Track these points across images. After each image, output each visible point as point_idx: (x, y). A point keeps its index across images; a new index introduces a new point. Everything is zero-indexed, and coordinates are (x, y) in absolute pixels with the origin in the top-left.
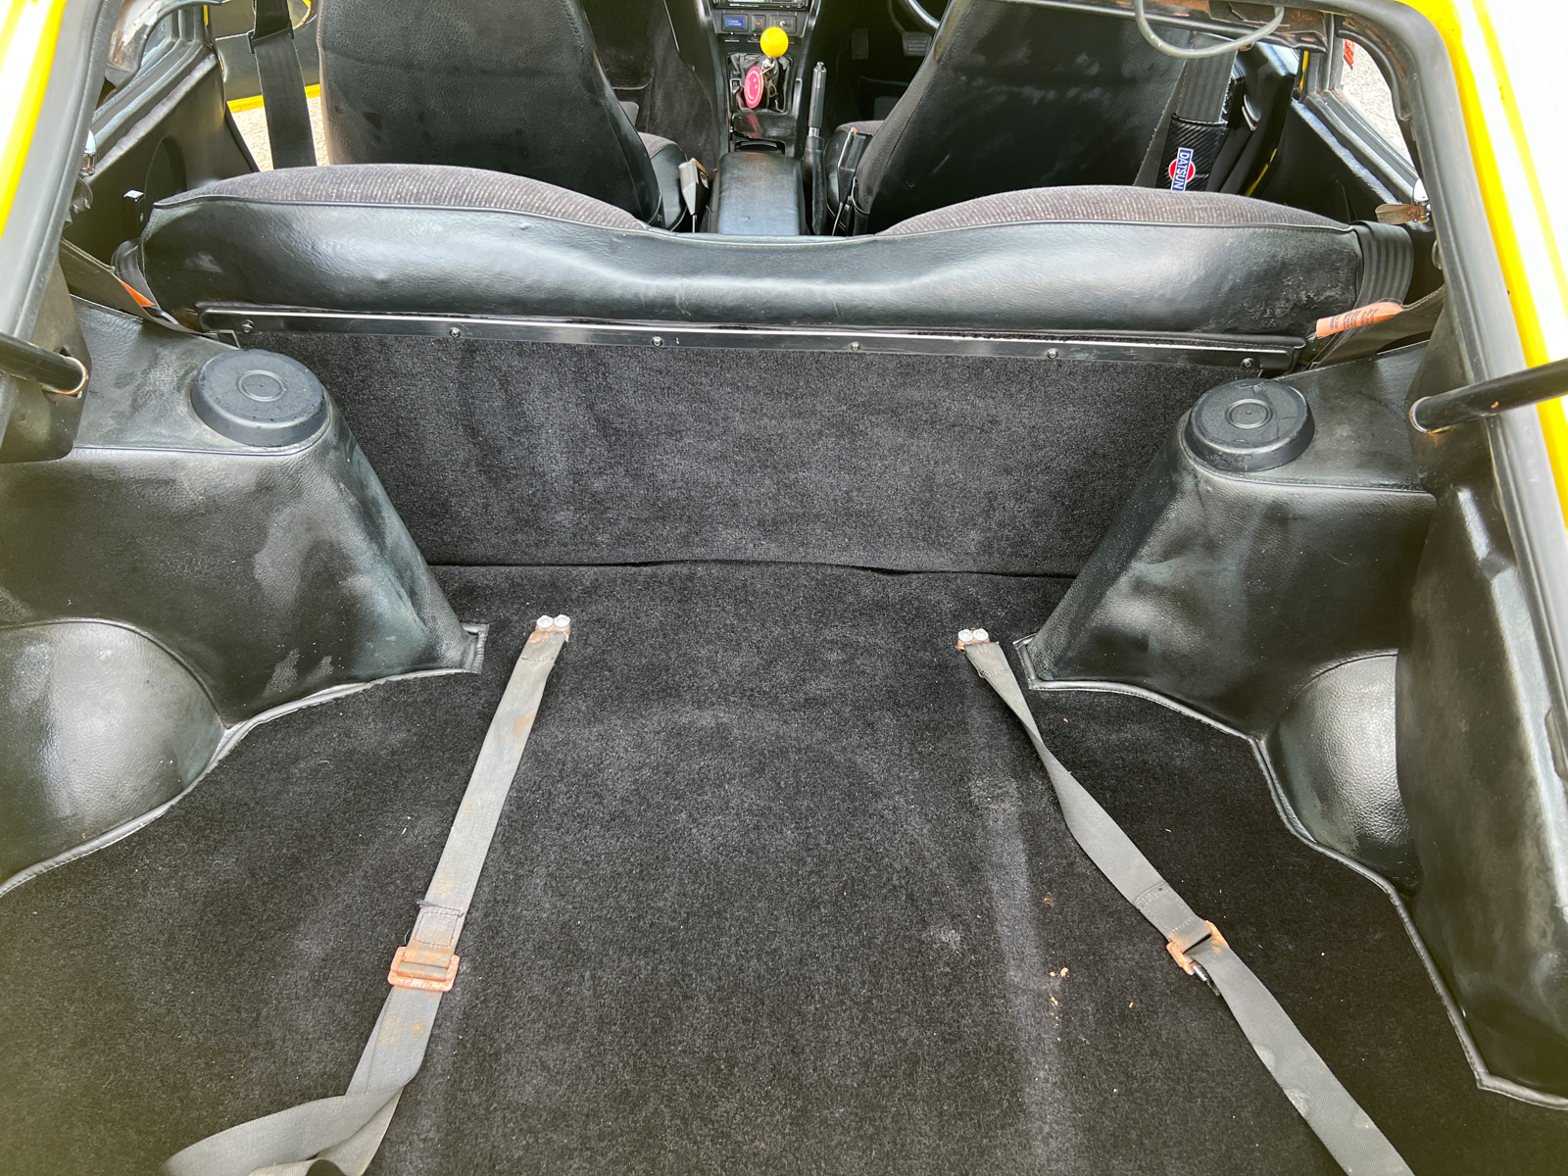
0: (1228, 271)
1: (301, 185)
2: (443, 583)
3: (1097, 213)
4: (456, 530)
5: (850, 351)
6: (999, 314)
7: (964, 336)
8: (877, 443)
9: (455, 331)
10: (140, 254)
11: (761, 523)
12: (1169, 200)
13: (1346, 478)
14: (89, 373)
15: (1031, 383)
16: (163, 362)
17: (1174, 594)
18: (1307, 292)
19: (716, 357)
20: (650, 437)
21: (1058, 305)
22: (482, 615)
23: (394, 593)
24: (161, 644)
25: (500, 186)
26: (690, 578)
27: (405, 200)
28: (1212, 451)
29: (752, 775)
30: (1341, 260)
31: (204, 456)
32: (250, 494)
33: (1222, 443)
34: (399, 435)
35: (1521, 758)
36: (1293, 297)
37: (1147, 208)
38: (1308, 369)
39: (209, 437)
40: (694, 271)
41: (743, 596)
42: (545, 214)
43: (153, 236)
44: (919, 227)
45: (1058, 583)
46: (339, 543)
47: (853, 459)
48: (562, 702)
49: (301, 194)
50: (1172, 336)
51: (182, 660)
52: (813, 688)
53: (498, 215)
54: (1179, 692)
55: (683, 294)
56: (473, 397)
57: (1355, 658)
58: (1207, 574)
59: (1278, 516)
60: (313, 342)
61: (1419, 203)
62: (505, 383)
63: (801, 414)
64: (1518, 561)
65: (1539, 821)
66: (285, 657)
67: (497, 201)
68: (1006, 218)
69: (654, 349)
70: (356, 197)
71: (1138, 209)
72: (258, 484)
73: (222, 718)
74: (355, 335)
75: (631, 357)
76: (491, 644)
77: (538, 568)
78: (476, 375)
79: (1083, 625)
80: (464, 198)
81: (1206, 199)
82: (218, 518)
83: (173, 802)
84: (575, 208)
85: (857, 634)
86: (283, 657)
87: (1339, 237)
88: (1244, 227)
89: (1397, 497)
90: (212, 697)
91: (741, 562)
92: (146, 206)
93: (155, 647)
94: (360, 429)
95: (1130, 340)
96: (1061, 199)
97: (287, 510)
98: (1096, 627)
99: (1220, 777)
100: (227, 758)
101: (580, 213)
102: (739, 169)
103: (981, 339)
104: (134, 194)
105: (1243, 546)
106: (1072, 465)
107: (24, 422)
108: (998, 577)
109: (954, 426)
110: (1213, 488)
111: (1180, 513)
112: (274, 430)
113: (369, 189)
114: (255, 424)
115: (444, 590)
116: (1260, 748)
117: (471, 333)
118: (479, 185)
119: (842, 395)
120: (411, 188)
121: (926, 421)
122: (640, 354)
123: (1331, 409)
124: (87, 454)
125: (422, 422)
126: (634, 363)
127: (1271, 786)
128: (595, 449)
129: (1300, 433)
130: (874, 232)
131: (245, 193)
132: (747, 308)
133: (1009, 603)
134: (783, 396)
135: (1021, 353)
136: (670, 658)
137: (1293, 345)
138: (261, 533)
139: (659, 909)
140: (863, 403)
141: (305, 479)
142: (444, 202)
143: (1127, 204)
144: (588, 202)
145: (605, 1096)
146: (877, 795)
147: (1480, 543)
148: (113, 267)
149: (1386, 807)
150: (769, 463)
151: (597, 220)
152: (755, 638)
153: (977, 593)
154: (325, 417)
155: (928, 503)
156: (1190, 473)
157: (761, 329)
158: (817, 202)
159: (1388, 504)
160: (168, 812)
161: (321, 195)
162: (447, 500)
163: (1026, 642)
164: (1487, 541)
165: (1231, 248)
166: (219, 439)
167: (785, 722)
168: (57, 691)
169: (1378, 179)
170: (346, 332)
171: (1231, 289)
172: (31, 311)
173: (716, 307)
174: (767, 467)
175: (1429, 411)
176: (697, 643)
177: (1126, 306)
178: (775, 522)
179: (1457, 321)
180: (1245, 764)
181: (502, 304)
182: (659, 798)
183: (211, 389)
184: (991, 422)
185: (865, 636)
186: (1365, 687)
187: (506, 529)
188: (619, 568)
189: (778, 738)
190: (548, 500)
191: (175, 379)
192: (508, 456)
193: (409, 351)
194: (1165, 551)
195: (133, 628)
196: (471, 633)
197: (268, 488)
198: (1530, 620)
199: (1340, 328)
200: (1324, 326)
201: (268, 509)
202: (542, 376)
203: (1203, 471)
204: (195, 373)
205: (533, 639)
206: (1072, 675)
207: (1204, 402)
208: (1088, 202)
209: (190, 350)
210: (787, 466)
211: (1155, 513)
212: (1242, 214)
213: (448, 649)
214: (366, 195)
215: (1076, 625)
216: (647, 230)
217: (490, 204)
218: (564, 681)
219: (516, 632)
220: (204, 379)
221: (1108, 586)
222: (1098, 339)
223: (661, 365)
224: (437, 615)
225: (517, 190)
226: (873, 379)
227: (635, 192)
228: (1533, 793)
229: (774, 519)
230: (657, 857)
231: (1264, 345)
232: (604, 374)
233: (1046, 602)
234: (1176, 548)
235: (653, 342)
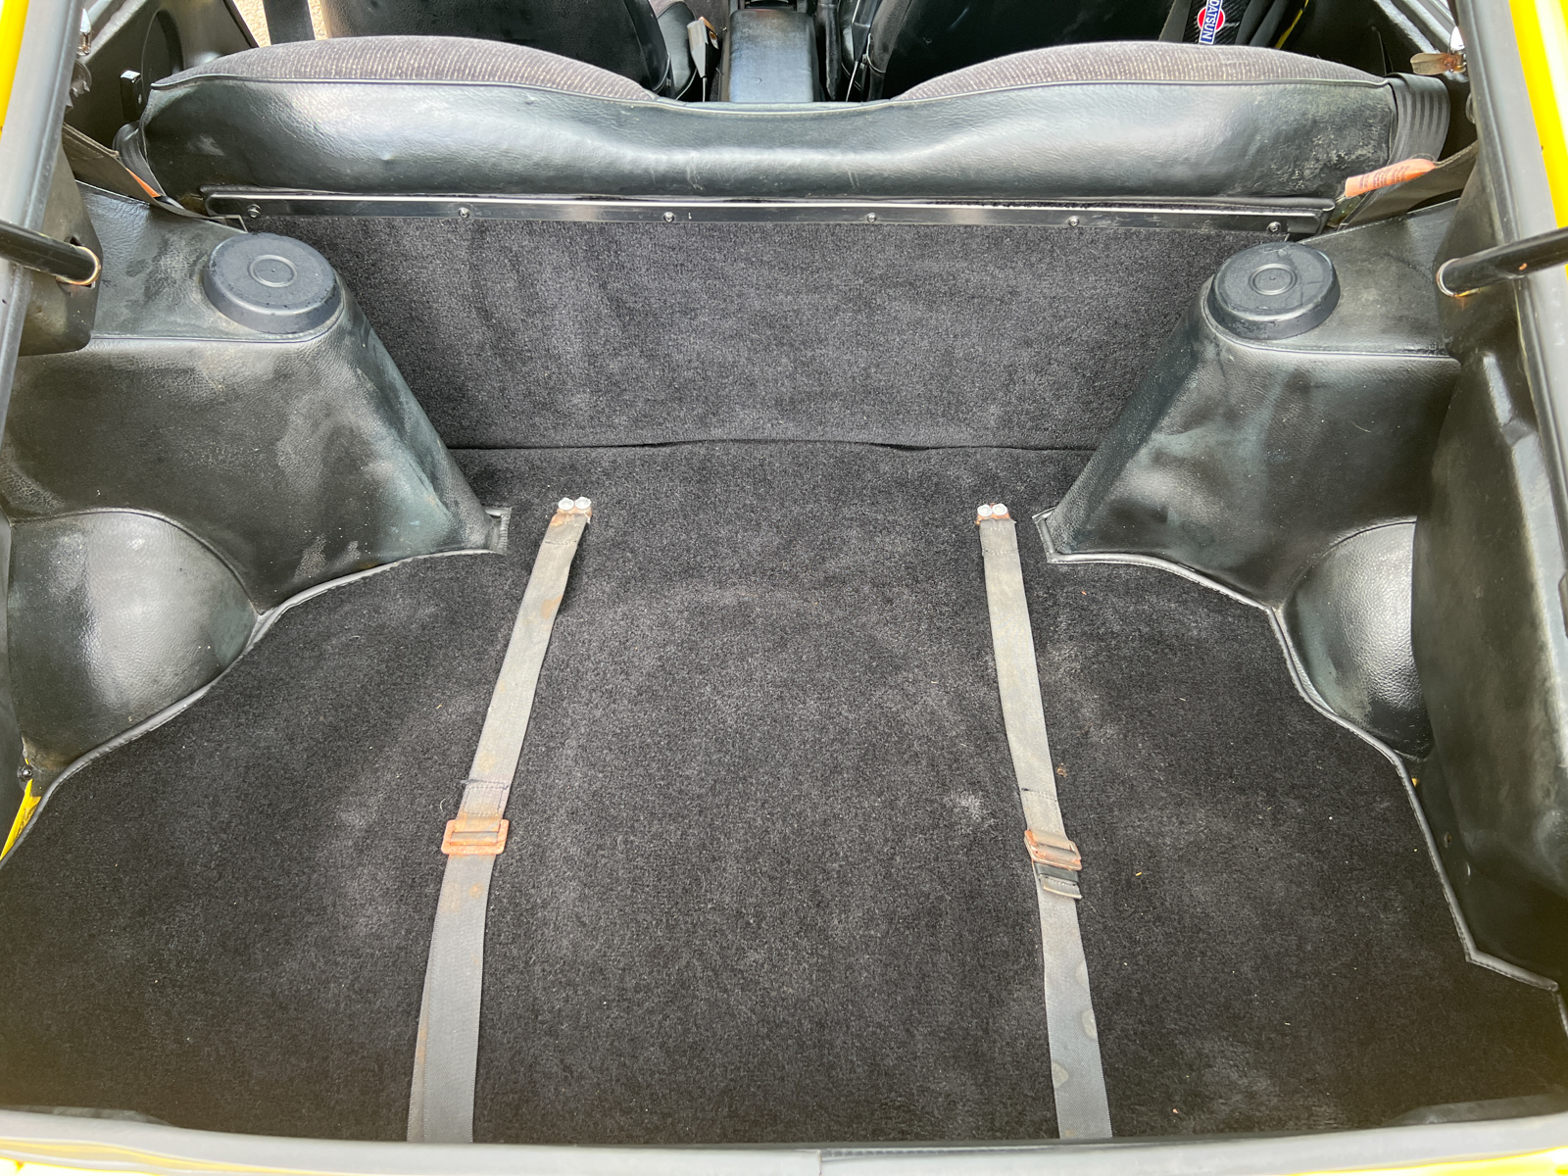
0: (1256, 130)
1: (298, 62)
2: (463, 467)
3: (1120, 73)
4: (474, 414)
5: (867, 222)
6: (1019, 182)
7: (983, 204)
8: (895, 318)
9: (464, 211)
10: (141, 137)
11: (779, 402)
12: (1196, 56)
13: (1370, 344)
14: (101, 262)
15: (1052, 251)
16: (172, 248)
17: (1194, 465)
18: (1338, 151)
19: (729, 231)
20: (664, 316)
21: (1082, 170)
22: (504, 499)
23: (417, 478)
24: (191, 533)
25: (503, 58)
26: (707, 459)
27: (406, 76)
28: (1235, 319)
29: (775, 649)
30: (1374, 117)
31: (220, 345)
32: (268, 382)
33: (1246, 310)
34: (413, 319)
35: (1533, 623)
36: (1323, 157)
37: (1173, 66)
38: (1335, 230)
39: (224, 324)
40: (703, 141)
41: (761, 478)
42: (551, 87)
43: (152, 119)
44: (936, 91)
45: (1078, 456)
46: (359, 428)
47: (871, 335)
48: (587, 583)
49: (300, 72)
50: (1196, 201)
51: (212, 548)
52: (831, 566)
53: (502, 89)
54: (1198, 562)
55: (694, 168)
56: (485, 279)
57: (1374, 526)
58: (1227, 444)
59: (1300, 384)
60: (321, 226)
61: (1456, 52)
62: (515, 264)
63: (817, 288)
64: (1540, 427)
65: (1548, 684)
66: (312, 543)
67: (501, 74)
68: (1025, 79)
69: (666, 225)
70: (356, 73)
71: (1163, 66)
72: (276, 372)
73: (254, 605)
74: (364, 218)
75: (643, 234)
76: (514, 526)
77: (557, 450)
78: (487, 256)
79: (1103, 498)
80: (467, 72)
81: (1235, 53)
82: (238, 405)
83: (214, 683)
84: (581, 80)
85: (876, 512)
86: (310, 543)
87: (1373, 91)
88: (1274, 84)
89: (1422, 362)
90: (244, 584)
91: (760, 441)
92: (143, 87)
93: (185, 536)
94: (373, 314)
95: (1154, 206)
96: (1083, 58)
97: (306, 397)
98: (1114, 501)
99: (1236, 646)
100: (262, 640)
101: (587, 85)
102: (749, 28)
103: (1001, 207)
104: (130, 75)
105: (1264, 415)
106: (1094, 335)
107: (41, 314)
108: (1018, 451)
109: (973, 297)
110: (1235, 357)
111: (1202, 383)
112: (289, 317)
113: (368, 64)
114: (267, 312)
115: (465, 474)
116: (1277, 615)
117: (479, 213)
118: (481, 58)
119: (859, 268)
120: (412, 62)
121: (945, 293)
122: (651, 230)
123: (1357, 272)
124: (104, 345)
125: (435, 305)
126: (646, 240)
127: (1286, 655)
128: (609, 329)
129: (1325, 298)
130: (888, 96)
131: (243, 72)
132: (761, 181)
133: (1028, 477)
134: (799, 271)
135: (1042, 221)
136: (691, 538)
137: (1321, 207)
138: (282, 419)
139: (688, 778)
140: (881, 276)
141: (322, 365)
142: (446, 77)
143: (1151, 61)
144: (594, 72)
145: (640, 951)
146: (897, 668)
147: (1502, 407)
148: (117, 152)
149: (1400, 673)
150: (785, 341)
151: (604, 92)
152: (776, 517)
153: (997, 468)
154: (339, 302)
155: (947, 379)
156: (1212, 342)
157: (775, 202)
158: (831, 61)
159: (1412, 370)
160: (209, 692)
161: (320, 71)
162: (464, 385)
163: (1045, 516)
164: (1510, 406)
165: (1259, 106)
166: (234, 326)
167: (806, 600)
168: (94, 579)
169: (1415, 25)
170: (354, 215)
171: (1259, 151)
172: (39, 201)
173: (727, 181)
174: (783, 344)
175: (1456, 274)
176: (717, 523)
177: (1149, 171)
178: (792, 401)
179: (1489, 178)
180: (1263, 634)
181: (510, 183)
182: (684, 673)
183: (223, 275)
184: (1011, 293)
185: (884, 514)
186: (1383, 555)
187: (523, 412)
188: (638, 449)
189: (798, 615)
190: (565, 383)
191: (186, 265)
192: (523, 338)
193: (418, 233)
194: (1185, 422)
195: (163, 517)
196: (492, 516)
197: (285, 376)
198: (1549, 486)
199: (1371, 188)
200: (1354, 186)
201: (287, 397)
202: (552, 255)
203: (1226, 339)
204: (205, 258)
205: (555, 522)
206: (1090, 548)
207: (1227, 268)
208: (1111, 61)
209: (198, 235)
210: (804, 344)
211: (1178, 383)
212: (1273, 69)
213: (472, 533)
214: (366, 71)
215: (1094, 498)
216: (655, 100)
217: (494, 78)
218: (587, 563)
219: (538, 514)
220: (214, 265)
221: (1128, 458)
222: (1121, 205)
223: (674, 241)
224: (459, 500)
225: (521, 62)
226: (891, 250)
227: (643, 56)
228: (1543, 657)
229: (791, 398)
230: (684, 729)
231: (1291, 208)
232: (616, 252)
233: (1066, 476)
234: (1198, 417)
235: (665, 218)
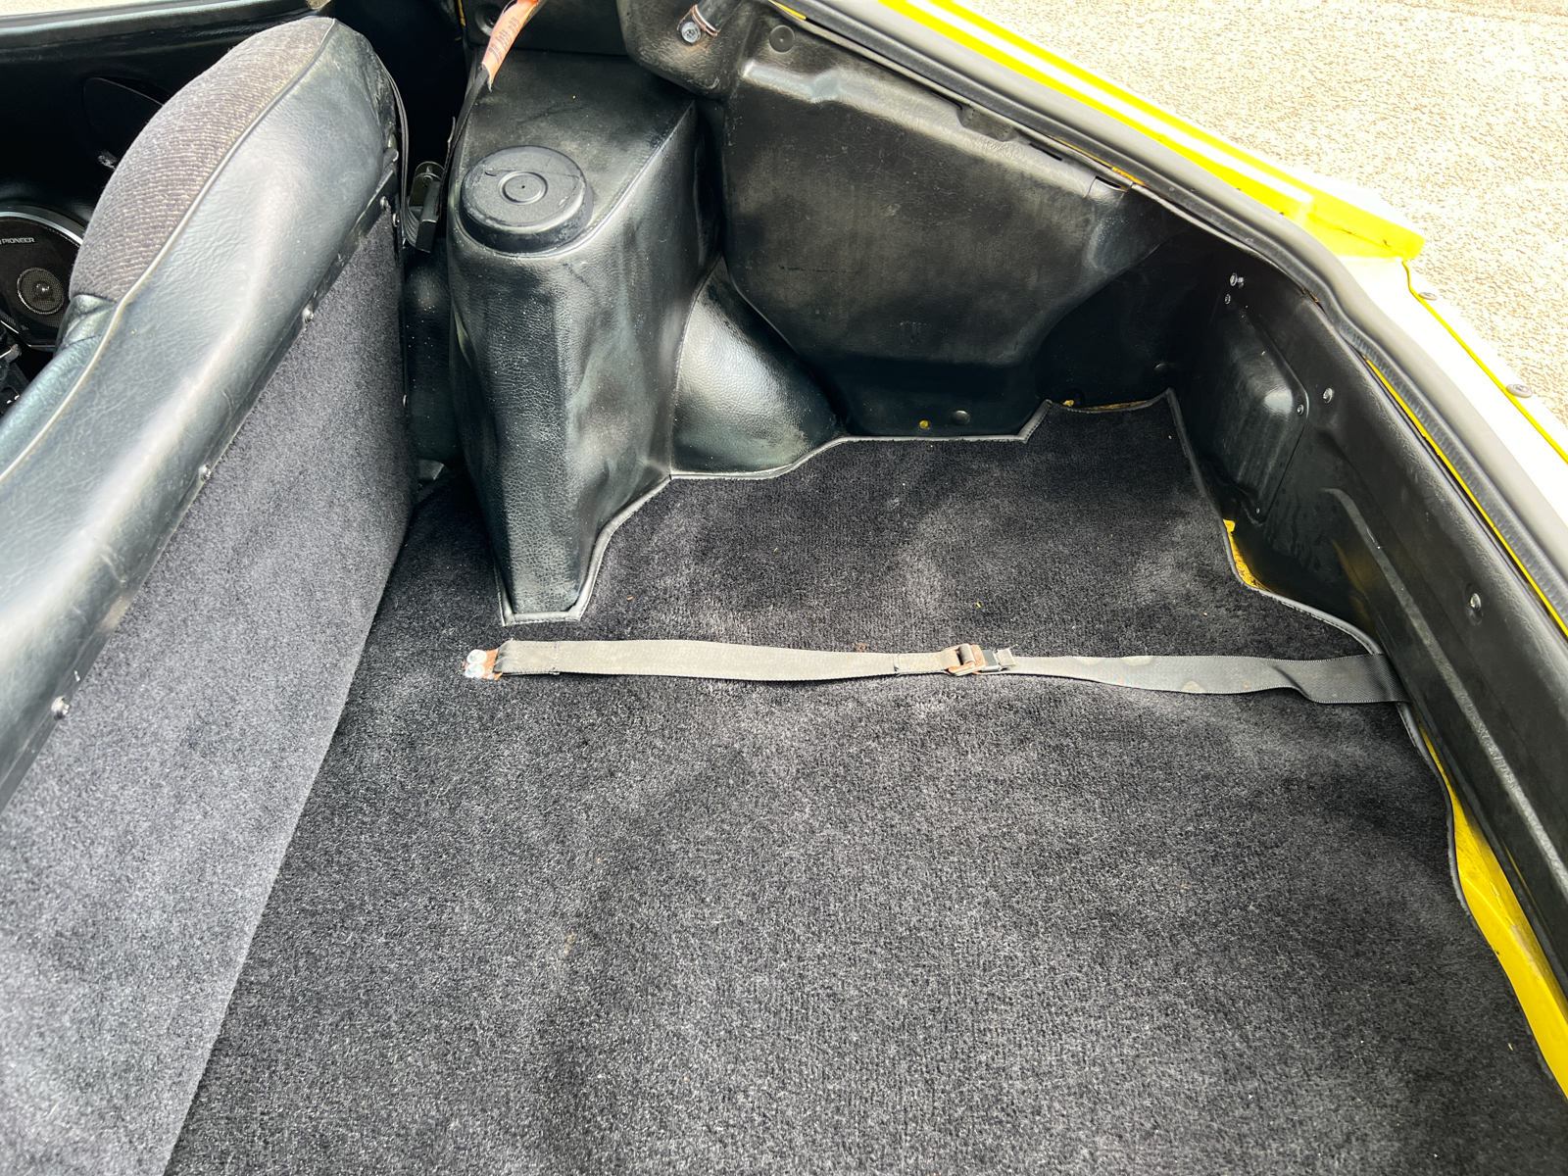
5: (203, 484)
13: (633, 163)
17: (598, 402)
19: (116, 649)
28: (557, 230)
55: (109, 549)
58: (612, 352)
59: (630, 237)
69: (60, 726)
75: (43, 780)
79: (568, 513)
89: (669, 143)
110: (586, 258)
122: (50, 759)
128: (72, 1002)
140: (234, 547)
156: (557, 268)
178: (264, 808)
194: (580, 366)
203: (567, 253)
206: (584, 572)
210: (227, 726)
211: (549, 340)
215: (560, 523)
221: (562, 452)
223: (75, 745)
229: (261, 806)
234: (587, 350)
